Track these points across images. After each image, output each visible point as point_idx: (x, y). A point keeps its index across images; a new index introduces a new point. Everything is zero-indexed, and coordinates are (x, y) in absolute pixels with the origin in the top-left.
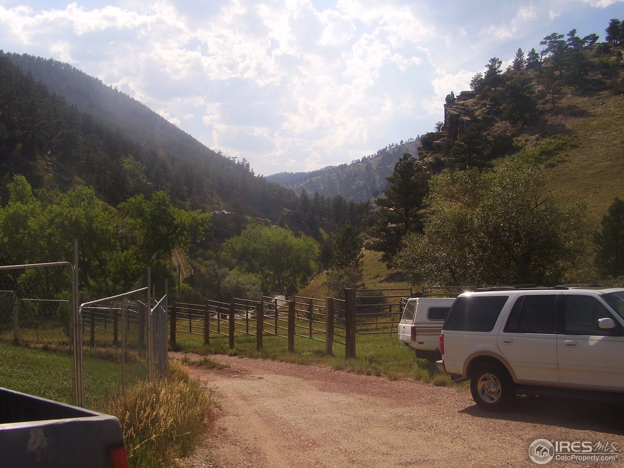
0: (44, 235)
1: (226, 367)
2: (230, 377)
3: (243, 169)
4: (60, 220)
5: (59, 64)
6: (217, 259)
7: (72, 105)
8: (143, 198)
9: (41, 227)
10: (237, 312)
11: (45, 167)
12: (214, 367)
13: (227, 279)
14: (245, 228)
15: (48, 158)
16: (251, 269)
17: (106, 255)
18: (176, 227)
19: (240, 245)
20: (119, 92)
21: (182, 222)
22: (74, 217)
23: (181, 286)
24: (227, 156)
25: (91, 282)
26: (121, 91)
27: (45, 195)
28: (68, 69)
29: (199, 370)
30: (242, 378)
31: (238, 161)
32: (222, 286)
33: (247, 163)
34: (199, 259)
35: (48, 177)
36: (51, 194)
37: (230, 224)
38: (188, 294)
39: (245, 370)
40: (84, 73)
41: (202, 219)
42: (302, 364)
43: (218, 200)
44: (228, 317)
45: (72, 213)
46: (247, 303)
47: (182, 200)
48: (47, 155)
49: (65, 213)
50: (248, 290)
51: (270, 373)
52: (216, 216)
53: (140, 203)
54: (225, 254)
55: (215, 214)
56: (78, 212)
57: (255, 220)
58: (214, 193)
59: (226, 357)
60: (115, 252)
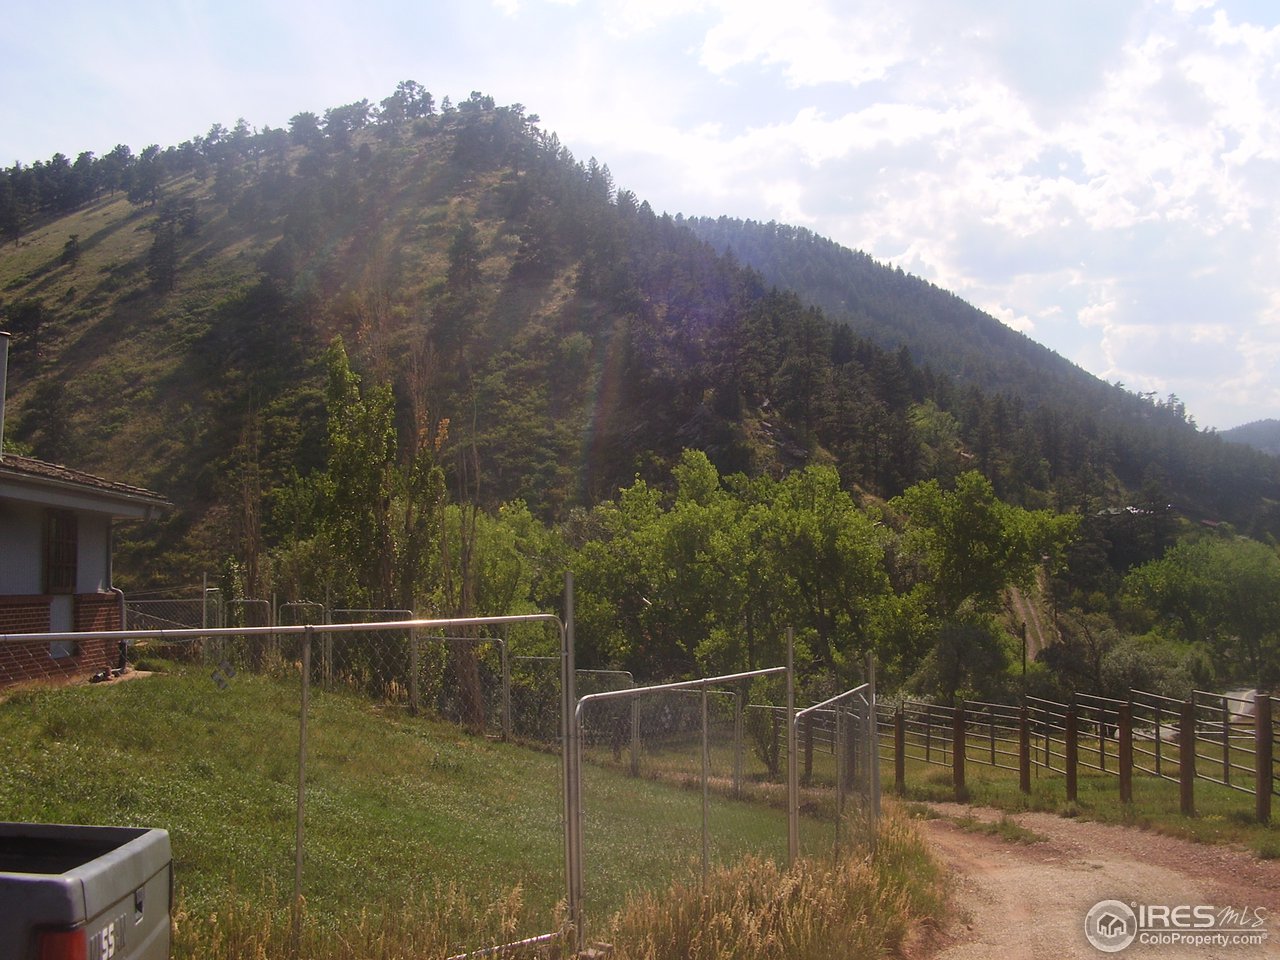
0: (742, 565)
1: (1038, 838)
2: (1040, 861)
3: (1170, 417)
4: (771, 534)
5: (786, 230)
6: (1114, 611)
7: (812, 308)
8: (937, 486)
9: (737, 549)
10: (1138, 724)
11: (759, 433)
12: (1017, 838)
13: (1116, 652)
14: (1173, 544)
15: (764, 415)
16: (1189, 633)
17: (863, 602)
18: (1007, 544)
19: (1162, 580)
20: (906, 274)
21: (1017, 533)
22: (798, 529)
23: (1027, 667)
24: (1135, 392)
25: (837, 657)
26: (909, 274)
27: (745, 488)
28: (805, 237)
29: (986, 844)
30: (1061, 864)
31: (1160, 401)
32: (1103, 666)
33: (1179, 403)
34: (1075, 610)
35: (765, 450)
36: (756, 484)
37: (1142, 536)
38: (1032, 685)
39: (1075, 849)
40: (836, 244)
41: (1060, 526)
42: (1198, 841)
43: (1116, 485)
44: (1117, 734)
45: (795, 520)
46: (1157, 703)
47: (1037, 488)
48: (762, 408)
49: (782, 522)
50: (1161, 677)
51: (1123, 859)
52: (1112, 520)
53: (930, 496)
54: (1132, 599)
55: (1109, 515)
56: (807, 520)
57: (1198, 525)
58: (1108, 471)
59: (1055, 818)
60: (881, 597)
